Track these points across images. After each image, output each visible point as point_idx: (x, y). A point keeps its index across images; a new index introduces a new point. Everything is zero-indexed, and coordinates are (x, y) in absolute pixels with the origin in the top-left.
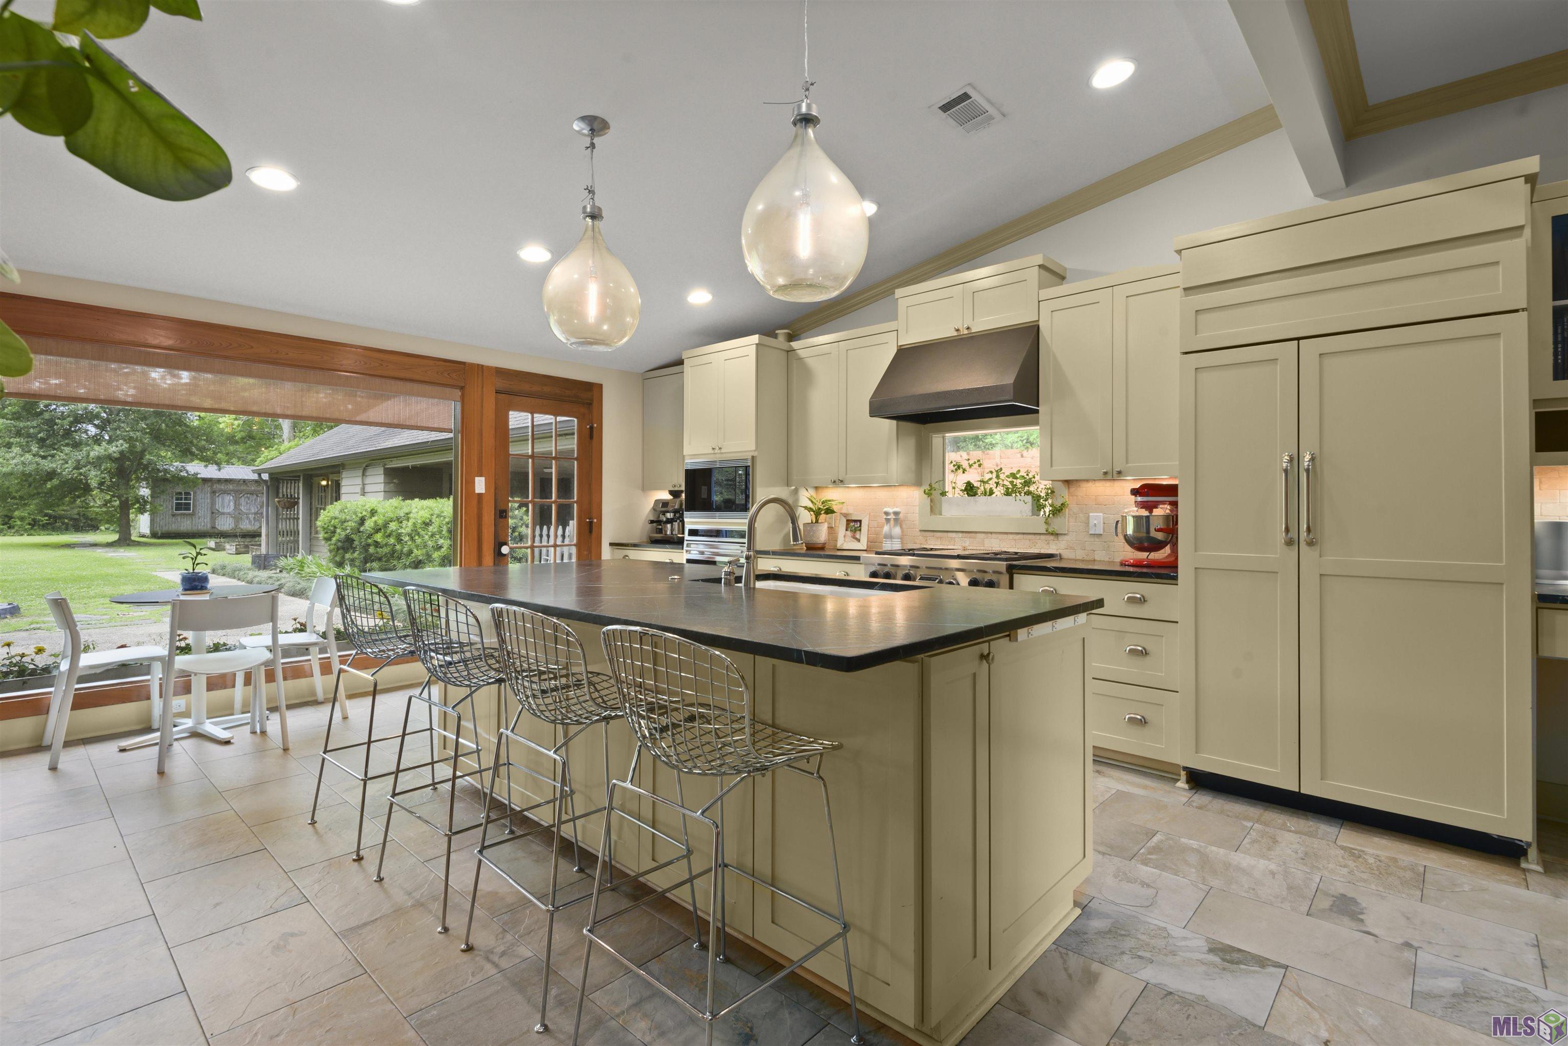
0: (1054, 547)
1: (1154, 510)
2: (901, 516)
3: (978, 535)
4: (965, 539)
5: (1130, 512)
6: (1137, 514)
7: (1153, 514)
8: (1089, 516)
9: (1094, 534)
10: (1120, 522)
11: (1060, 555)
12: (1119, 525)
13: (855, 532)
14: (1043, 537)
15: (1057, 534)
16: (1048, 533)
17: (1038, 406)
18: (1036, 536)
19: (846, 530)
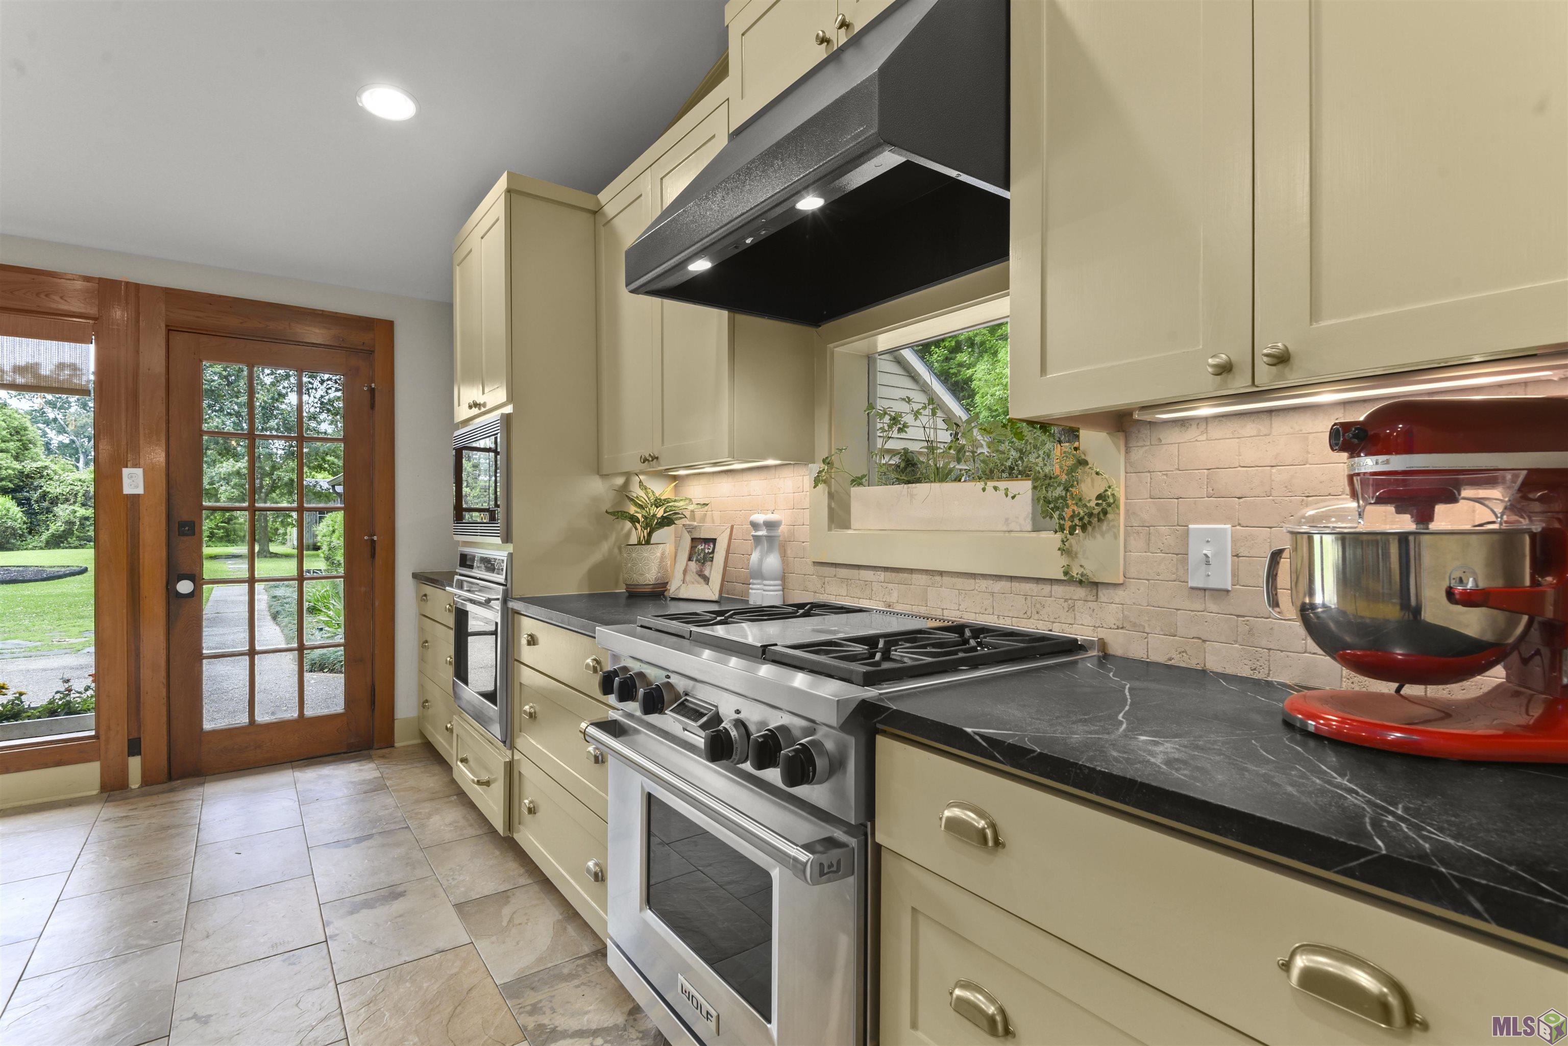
0: (1087, 620)
1: (1440, 509)
2: (783, 529)
3: (915, 576)
4: (890, 586)
5: (1326, 516)
6: (1363, 526)
7: (1433, 526)
8: (1188, 529)
9: (1205, 590)
10: (1286, 554)
11: (1102, 645)
12: (1285, 564)
13: (703, 564)
14: (1058, 590)
15: (1096, 584)
16: (1069, 579)
17: (1007, 187)
18: (1040, 586)
19: (690, 559)
